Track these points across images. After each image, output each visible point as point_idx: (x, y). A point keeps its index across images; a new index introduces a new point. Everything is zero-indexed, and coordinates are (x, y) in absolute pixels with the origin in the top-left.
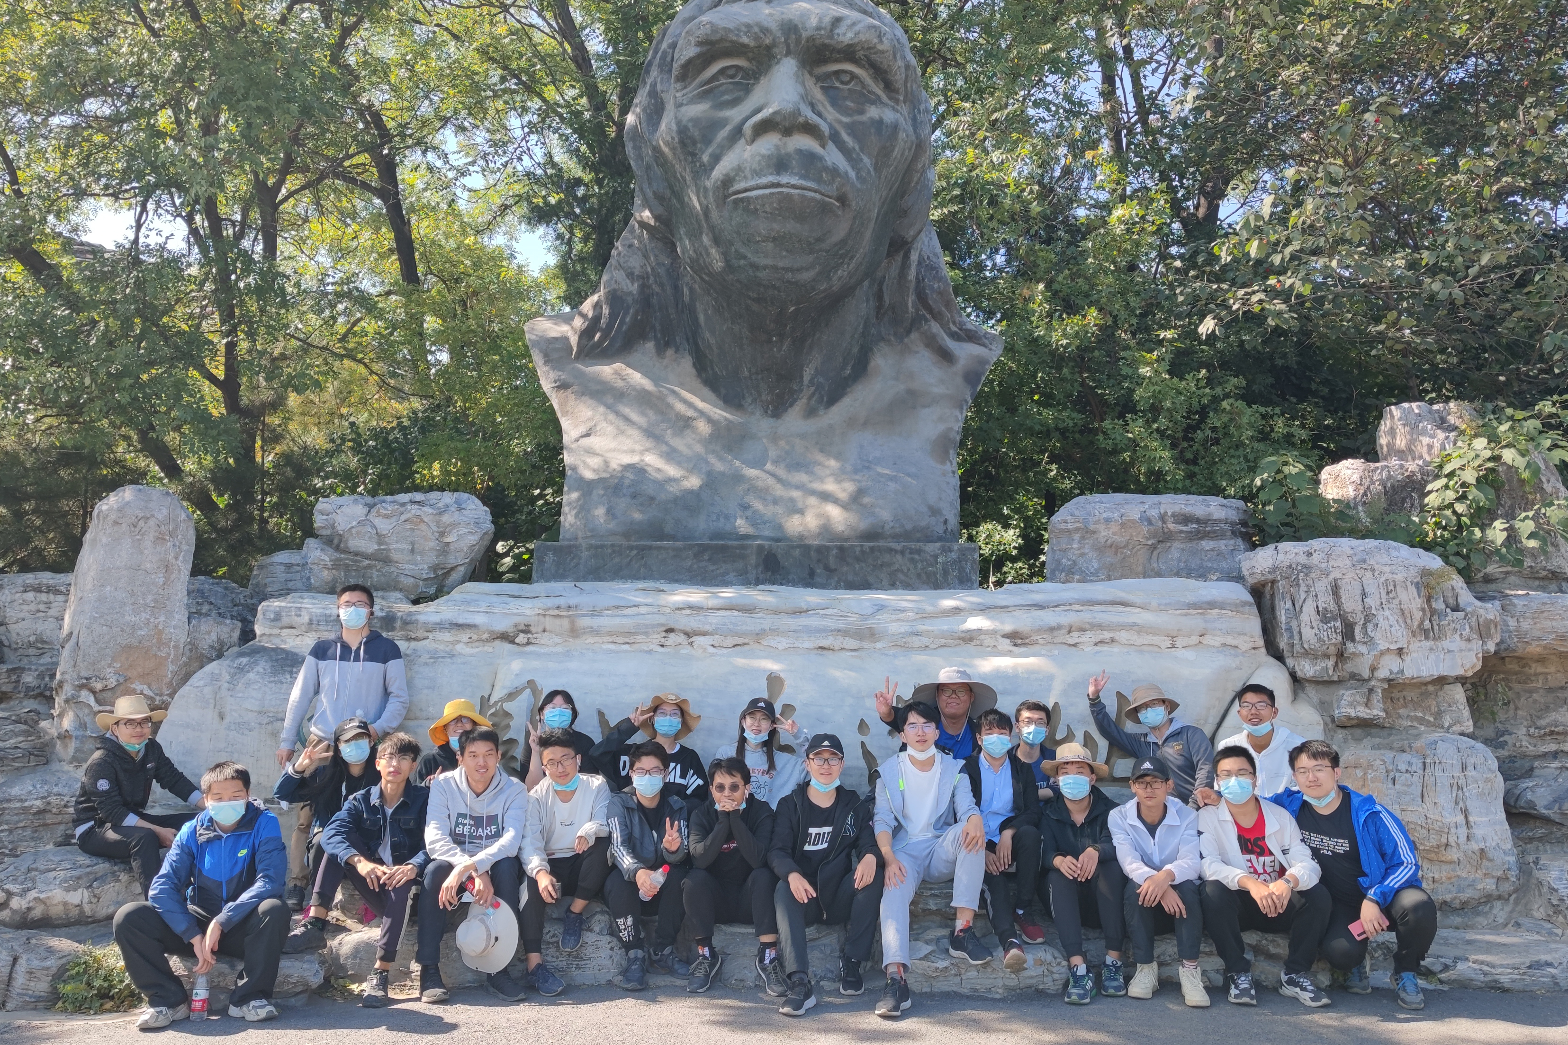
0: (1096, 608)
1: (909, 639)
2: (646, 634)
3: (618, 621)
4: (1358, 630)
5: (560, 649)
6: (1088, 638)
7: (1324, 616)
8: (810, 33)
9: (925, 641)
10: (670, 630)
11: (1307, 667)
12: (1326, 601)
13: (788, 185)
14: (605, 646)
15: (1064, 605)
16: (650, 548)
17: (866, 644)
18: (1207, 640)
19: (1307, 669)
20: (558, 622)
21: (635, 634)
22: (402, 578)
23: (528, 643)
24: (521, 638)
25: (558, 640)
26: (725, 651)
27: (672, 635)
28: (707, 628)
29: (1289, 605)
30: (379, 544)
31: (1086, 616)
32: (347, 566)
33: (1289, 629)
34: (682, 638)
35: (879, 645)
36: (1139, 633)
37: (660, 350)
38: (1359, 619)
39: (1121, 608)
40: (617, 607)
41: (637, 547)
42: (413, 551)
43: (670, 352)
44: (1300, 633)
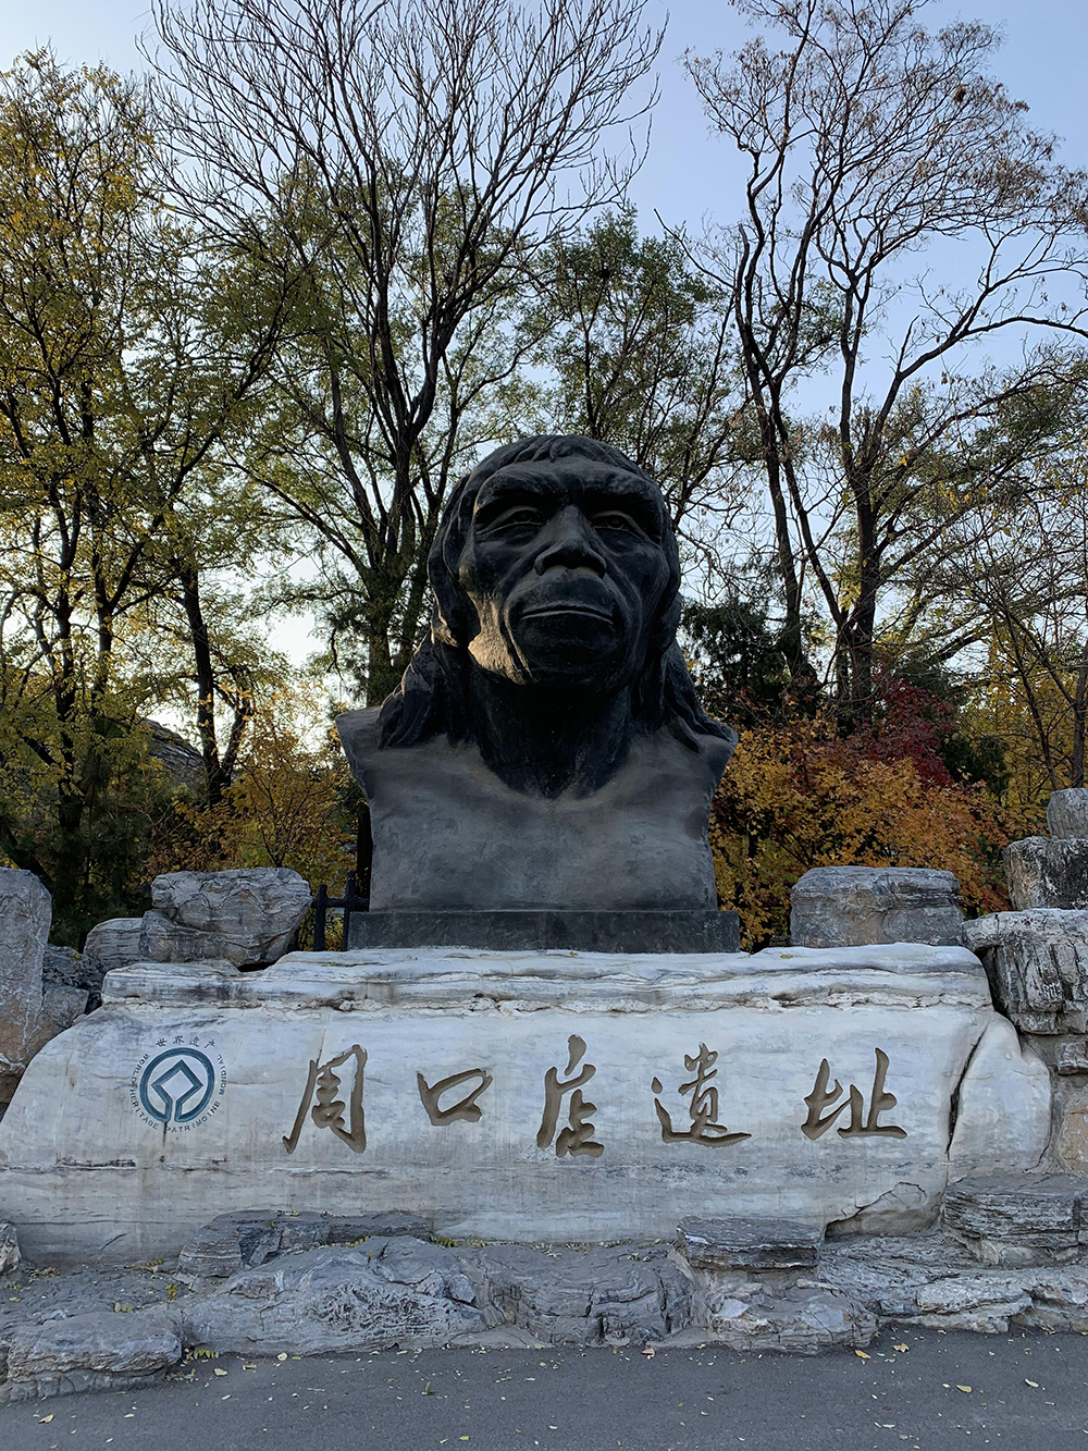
0: (851, 972)
1: (692, 1002)
2: (459, 1000)
3: (433, 987)
4: (1075, 990)
5: (380, 1014)
6: (846, 998)
7: (1046, 978)
8: (589, 486)
9: (706, 1003)
10: (480, 996)
11: (1032, 1022)
12: (1045, 963)
13: (574, 608)
14: (421, 1012)
15: (824, 969)
16: (453, 916)
17: (653, 1007)
18: (947, 999)
19: (1032, 1024)
20: (378, 988)
21: (449, 999)
22: (231, 947)
23: (352, 1009)
24: (346, 1005)
25: (378, 1006)
26: (529, 1014)
27: (481, 1000)
28: (513, 993)
29: (1013, 967)
30: (212, 916)
31: (844, 979)
32: (181, 936)
33: (1015, 989)
34: (489, 1003)
35: (664, 1007)
36: (888, 994)
37: (453, 740)
38: (1076, 980)
39: (872, 971)
40: (432, 975)
41: (441, 916)
42: (240, 922)
43: (461, 743)
44: (1025, 992)
